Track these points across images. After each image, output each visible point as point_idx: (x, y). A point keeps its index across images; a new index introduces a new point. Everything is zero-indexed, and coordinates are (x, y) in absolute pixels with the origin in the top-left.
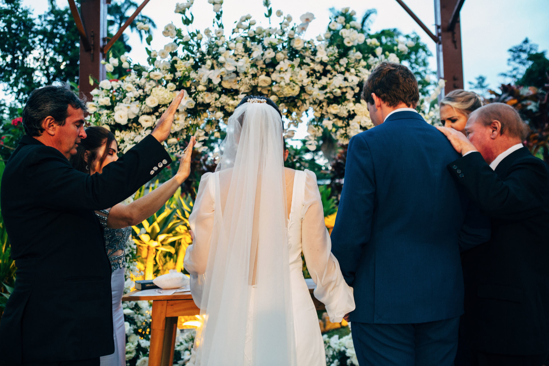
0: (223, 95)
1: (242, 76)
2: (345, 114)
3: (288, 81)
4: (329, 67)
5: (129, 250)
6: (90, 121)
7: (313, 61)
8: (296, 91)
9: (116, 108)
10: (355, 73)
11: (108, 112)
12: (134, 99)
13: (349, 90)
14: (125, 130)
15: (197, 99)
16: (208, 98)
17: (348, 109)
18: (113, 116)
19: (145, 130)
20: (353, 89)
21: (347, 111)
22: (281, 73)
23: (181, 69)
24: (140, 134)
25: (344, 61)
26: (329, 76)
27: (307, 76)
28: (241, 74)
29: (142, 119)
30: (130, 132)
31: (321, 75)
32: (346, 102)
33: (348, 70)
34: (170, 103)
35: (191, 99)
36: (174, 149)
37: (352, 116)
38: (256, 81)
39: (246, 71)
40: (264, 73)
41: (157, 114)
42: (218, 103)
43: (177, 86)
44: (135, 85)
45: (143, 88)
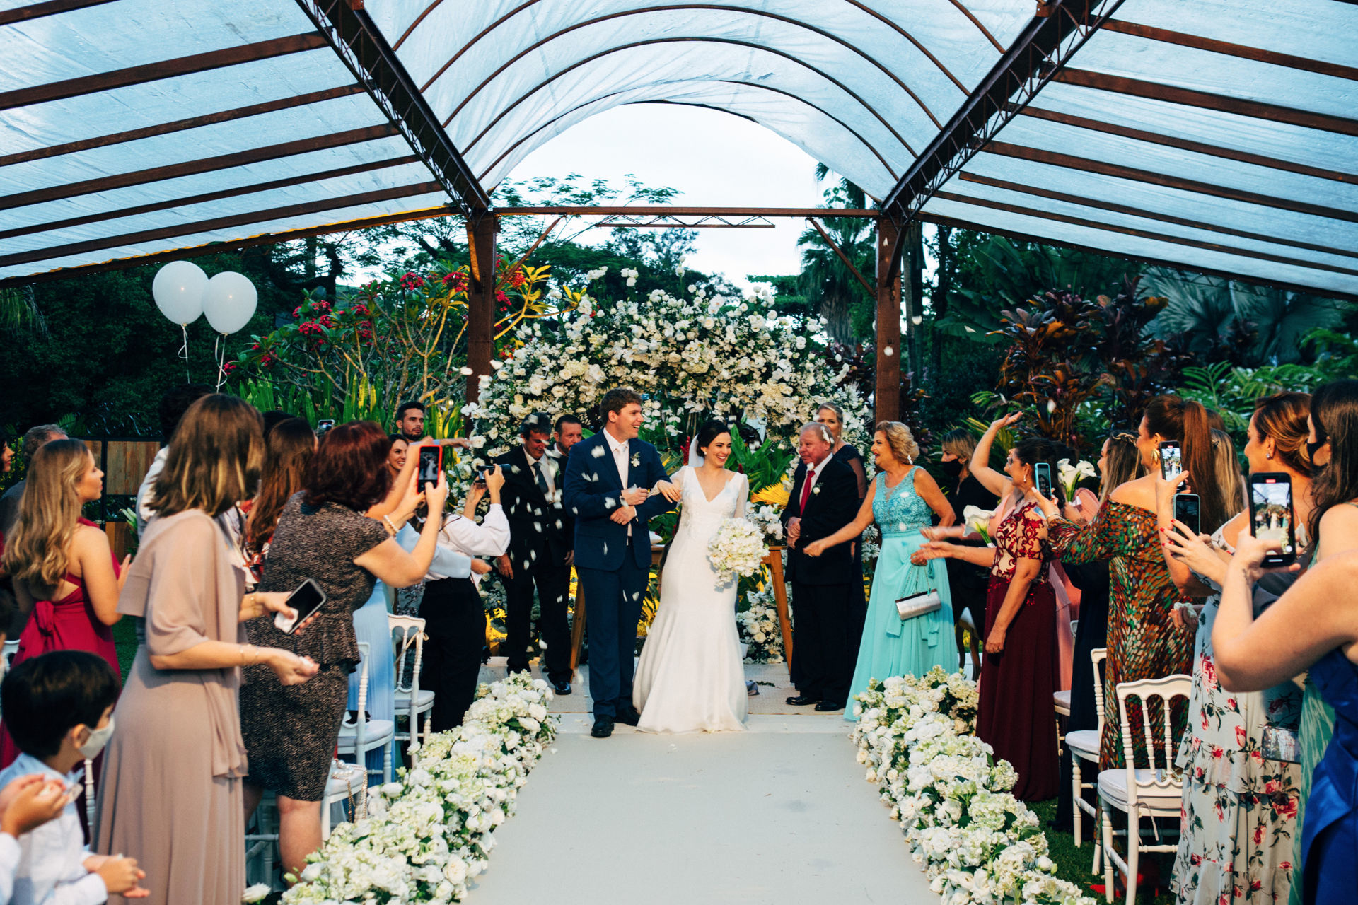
0: (634, 370)
1: (653, 353)
2: (751, 392)
3: (696, 361)
4: (737, 348)
7: (723, 340)
8: (705, 369)
9: (531, 379)
10: (762, 355)
11: (523, 382)
12: (548, 371)
13: (756, 371)
14: (538, 401)
15: (608, 372)
16: (619, 372)
17: (755, 388)
18: (528, 386)
19: (558, 402)
20: (760, 370)
21: (754, 390)
22: (691, 352)
24: (551, 404)
25: (751, 343)
26: (737, 356)
27: (716, 356)
29: (554, 390)
30: (543, 402)
31: (730, 355)
32: (753, 382)
33: (756, 352)
35: (603, 373)
37: (758, 394)
38: (667, 357)
40: (675, 351)
41: (569, 385)
42: (629, 377)
43: (590, 359)
45: (557, 359)
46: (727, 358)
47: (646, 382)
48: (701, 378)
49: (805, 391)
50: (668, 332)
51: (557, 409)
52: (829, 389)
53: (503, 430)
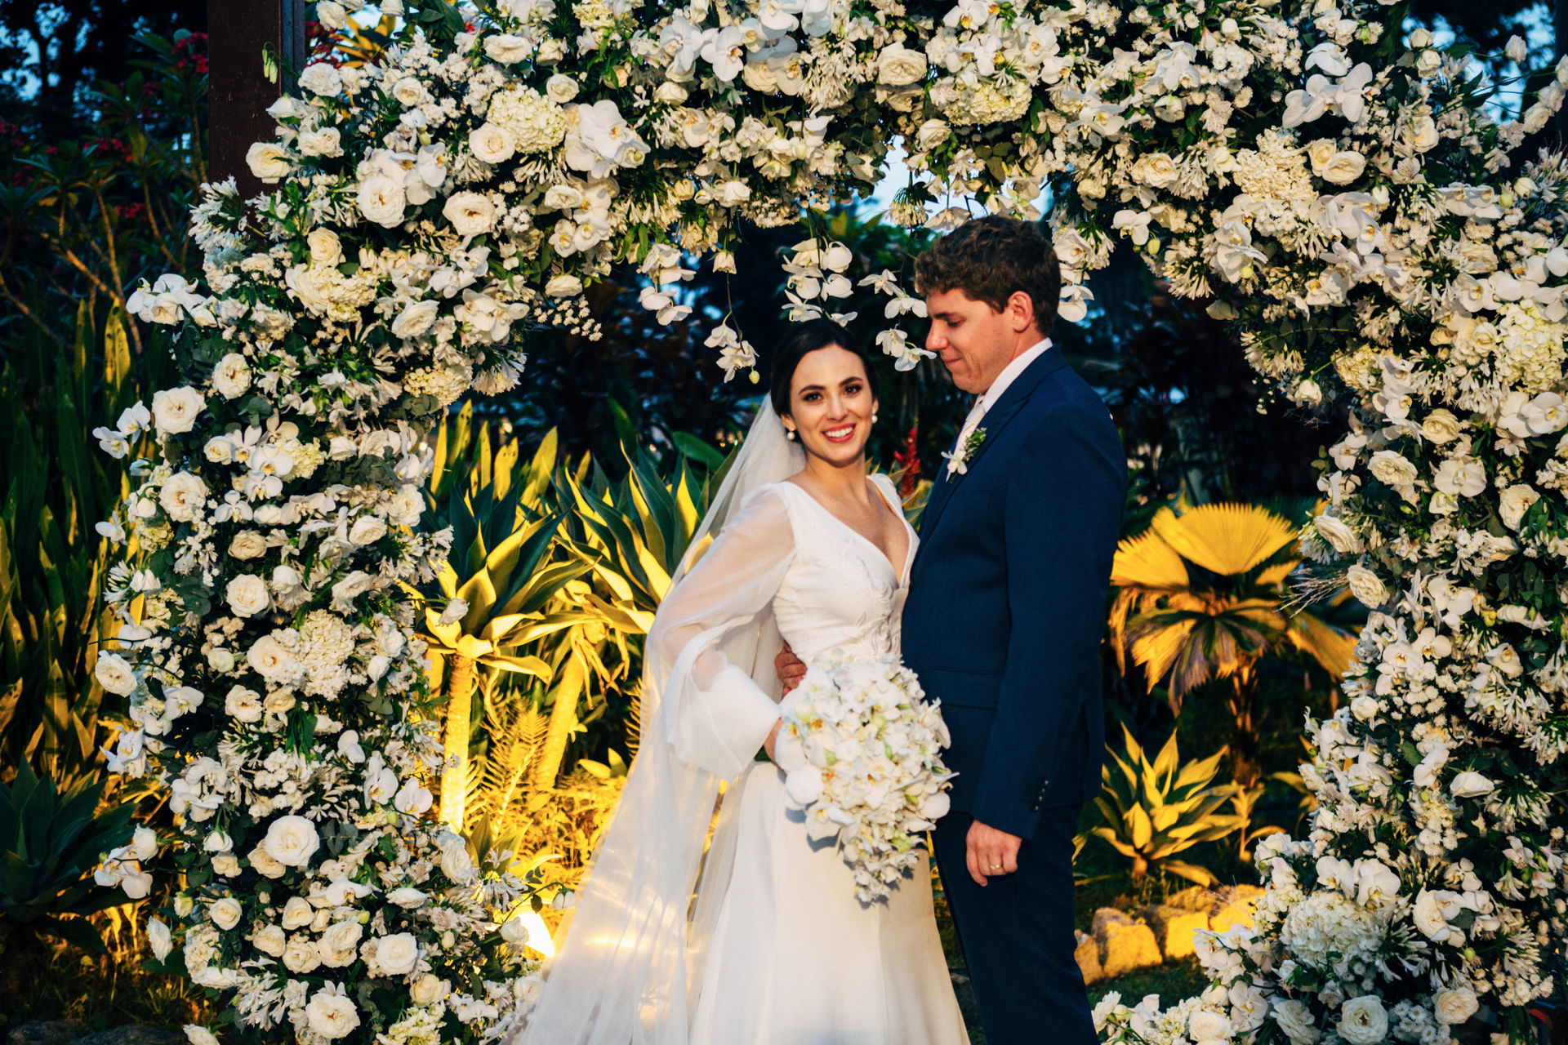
0: (748, 120)
1: (819, 48)
2: (1196, 187)
3: (987, 68)
5: (408, 678)
6: (268, 214)
8: (1018, 104)
9: (363, 167)
10: (1238, 37)
11: (333, 179)
12: (426, 137)
13: (1214, 99)
14: (395, 249)
15: (653, 132)
16: (693, 130)
17: (1210, 171)
18: (354, 195)
19: (468, 250)
20: (1228, 95)
21: (1205, 176)
22: (963, 37)
23: (596, 24)
24: (447, 261)
26: (1140, 45)
27: (1057, 49)
28: (815, 43)
29: (455, 208)
30: (413, 252)
31: (1112, 42)
32: (1202, 144)
33: (1214, 26)
34: (555, 150)
35: (633, 135)
36: (570, 312)
37: (1223, 195)
38: (871, 65)
39: (834, 31)
40: (900, 36)
41: (509, 187)
42: (733, 148)
43: (580, 82)
44: (428, 83)
45: (458, 91)
46: (1105, 58)
47: (798, 166)
49: (1409, 171)
51: (467, 278)
52: (1497, 159)
53: (268, 363)
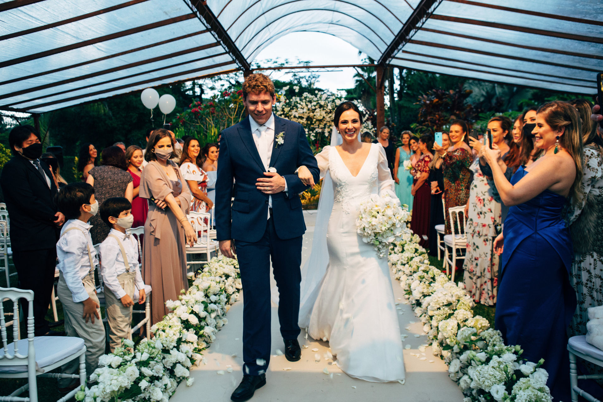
1: (305, 113)
3: (319, 115)
7: (327, 108)
38: (309, 114)
46: (329, 114)
48: (320, 121)
50: (309, 106)
